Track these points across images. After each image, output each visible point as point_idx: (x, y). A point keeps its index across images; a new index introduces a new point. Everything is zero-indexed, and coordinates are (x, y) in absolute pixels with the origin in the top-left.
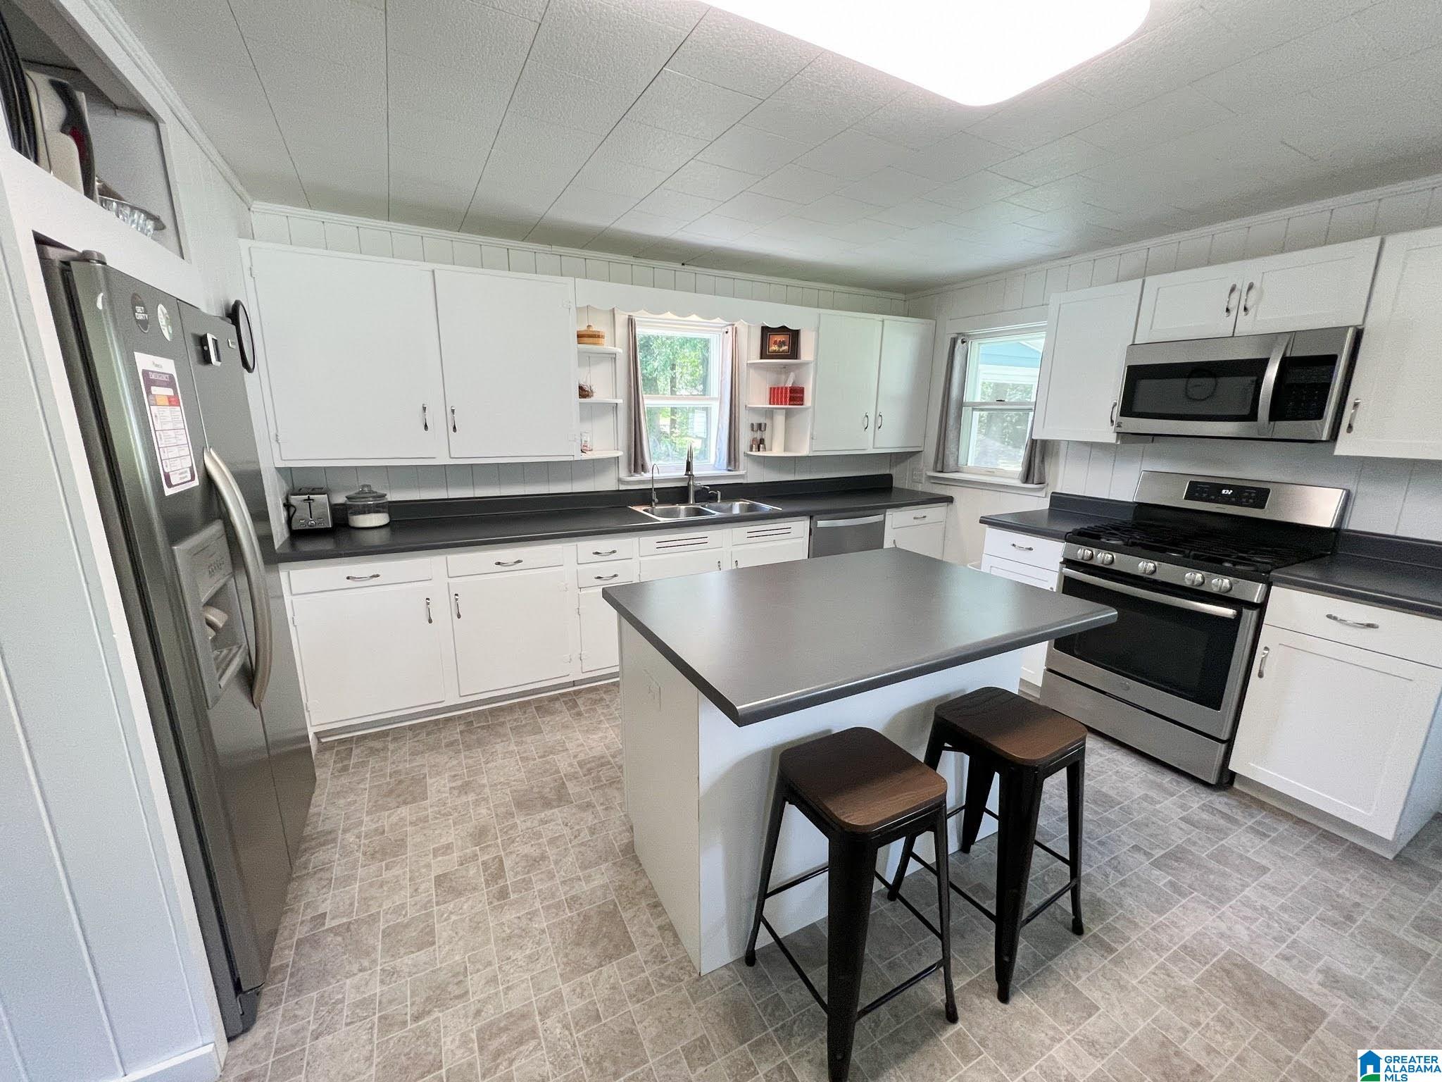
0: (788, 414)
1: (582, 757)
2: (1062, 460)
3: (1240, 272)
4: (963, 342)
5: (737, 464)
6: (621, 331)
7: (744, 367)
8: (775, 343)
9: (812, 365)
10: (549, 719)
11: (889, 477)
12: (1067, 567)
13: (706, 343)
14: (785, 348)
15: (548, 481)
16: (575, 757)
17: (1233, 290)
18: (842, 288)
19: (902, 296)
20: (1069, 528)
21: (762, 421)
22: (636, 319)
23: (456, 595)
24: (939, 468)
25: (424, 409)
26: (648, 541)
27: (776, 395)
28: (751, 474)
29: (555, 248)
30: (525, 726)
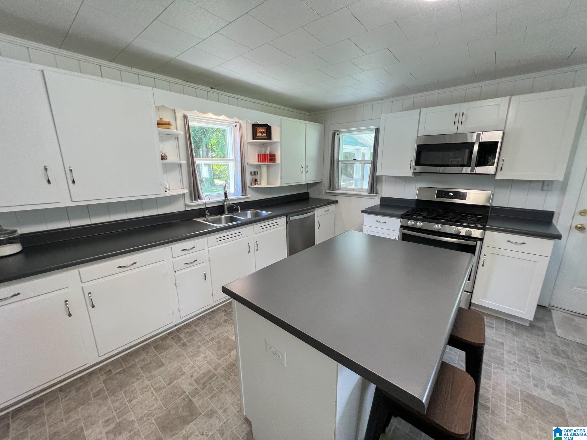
0: (268, 166)
1: (196, 375)
2: (384, 183)
3: (457, 108)
4: (338, 134)
5: (246, 192)
6: (180, 122)
7: (246, 144)
8: (260, 132)
9: (279, 144)
10: (165, 353)
11: (308, 193)
12: (403, 229)
13: (224, 130)
14: (265, 135)
15: (142, 210)
16: (192, 376)
17: (456, 115)
18: (287, 108)
19: (308, 114)
20: (401, 212)
21: (256, 170)
22: (188, 116)
23: (90, 293)
24: (332, 188)
25: (46, 169)
26: (213, 238)
27: (262, 157)
28: (252, 196)
29: (135, 70)
30: (150, 362)
